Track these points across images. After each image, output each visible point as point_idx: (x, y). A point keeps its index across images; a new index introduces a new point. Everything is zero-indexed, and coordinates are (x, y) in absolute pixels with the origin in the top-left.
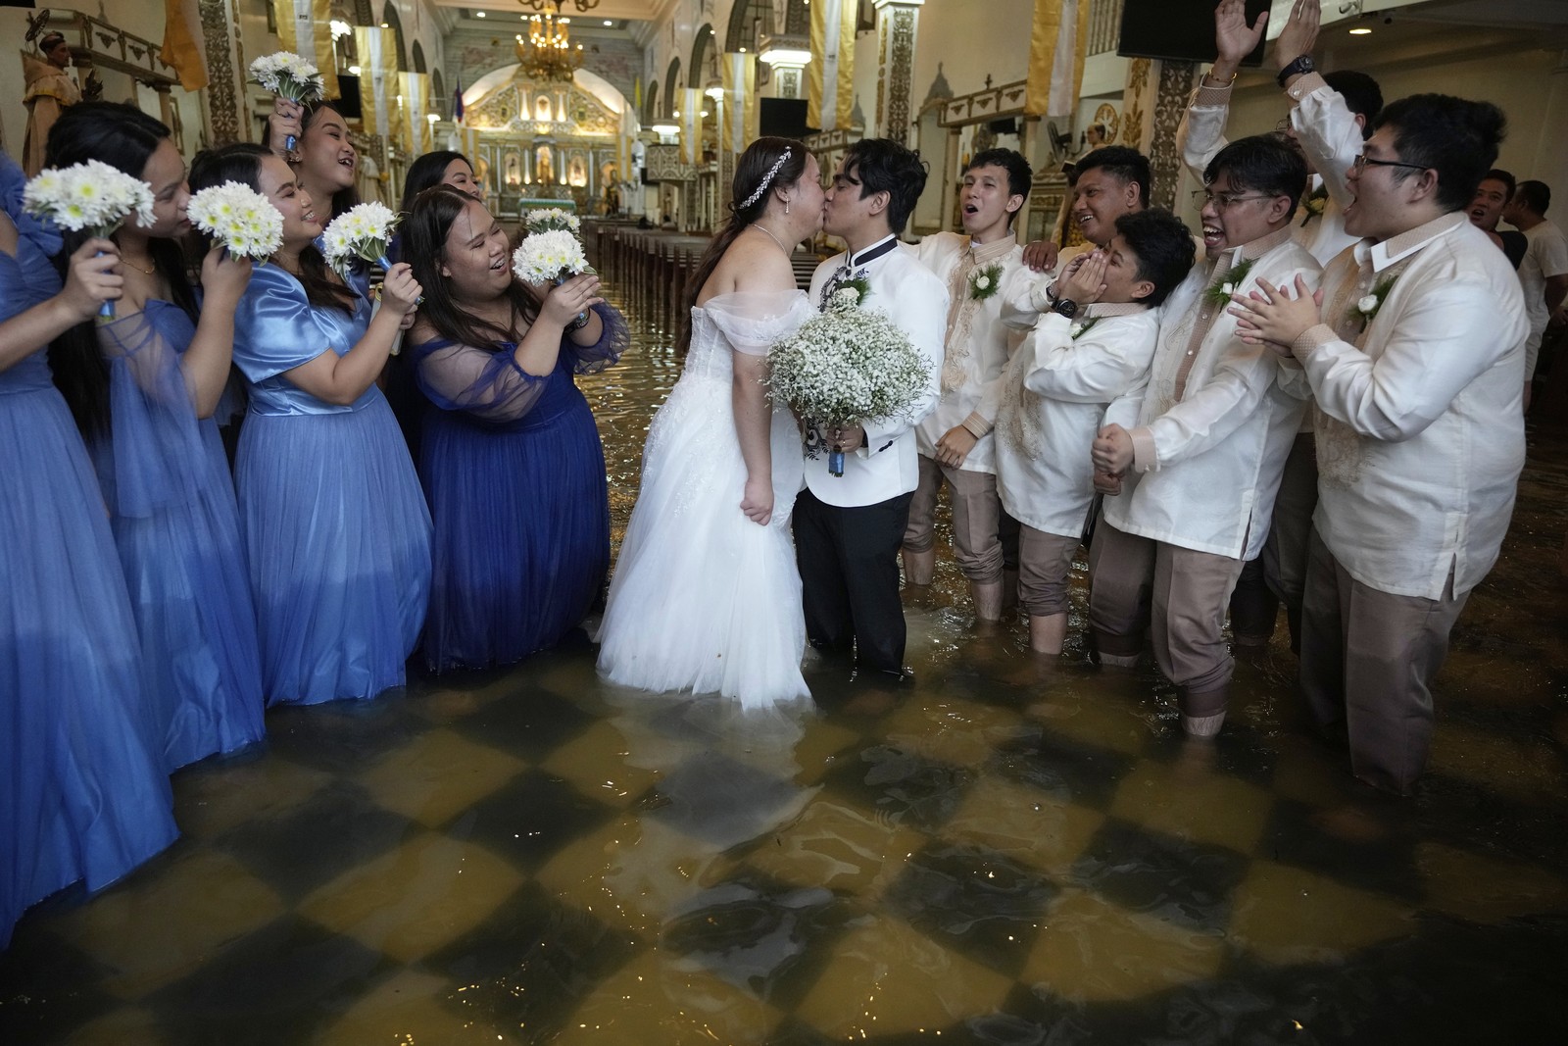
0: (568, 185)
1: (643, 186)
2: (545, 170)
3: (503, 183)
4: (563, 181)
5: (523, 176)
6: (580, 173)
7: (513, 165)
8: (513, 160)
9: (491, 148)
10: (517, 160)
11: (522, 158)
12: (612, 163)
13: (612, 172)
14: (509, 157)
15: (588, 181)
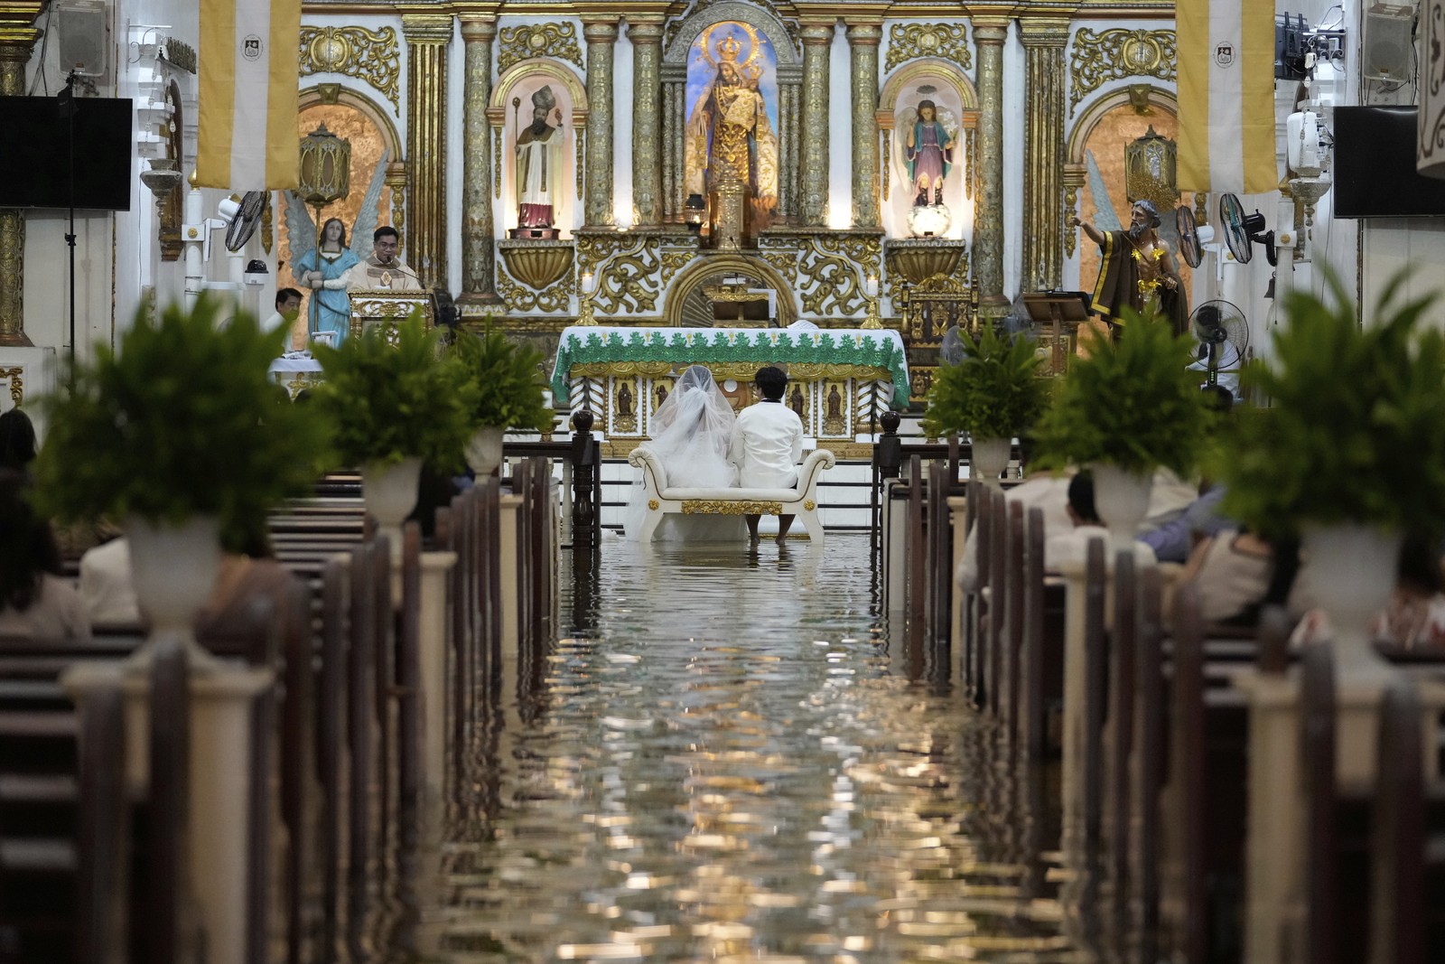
0: (867, 234)
1: (1349, 226)
2: (735, 153)
3: (479, 237)
4: (840, 215)
5: (595, 192)
6: (943, 160)
7: (539, 130)
8: (543, 101)
9: (412, 33)
10: (568, 99)
11: (597, 88)
12: (1139, 102)
13: (1134, 154)
14: (515, 85)
15: (993, 207)
